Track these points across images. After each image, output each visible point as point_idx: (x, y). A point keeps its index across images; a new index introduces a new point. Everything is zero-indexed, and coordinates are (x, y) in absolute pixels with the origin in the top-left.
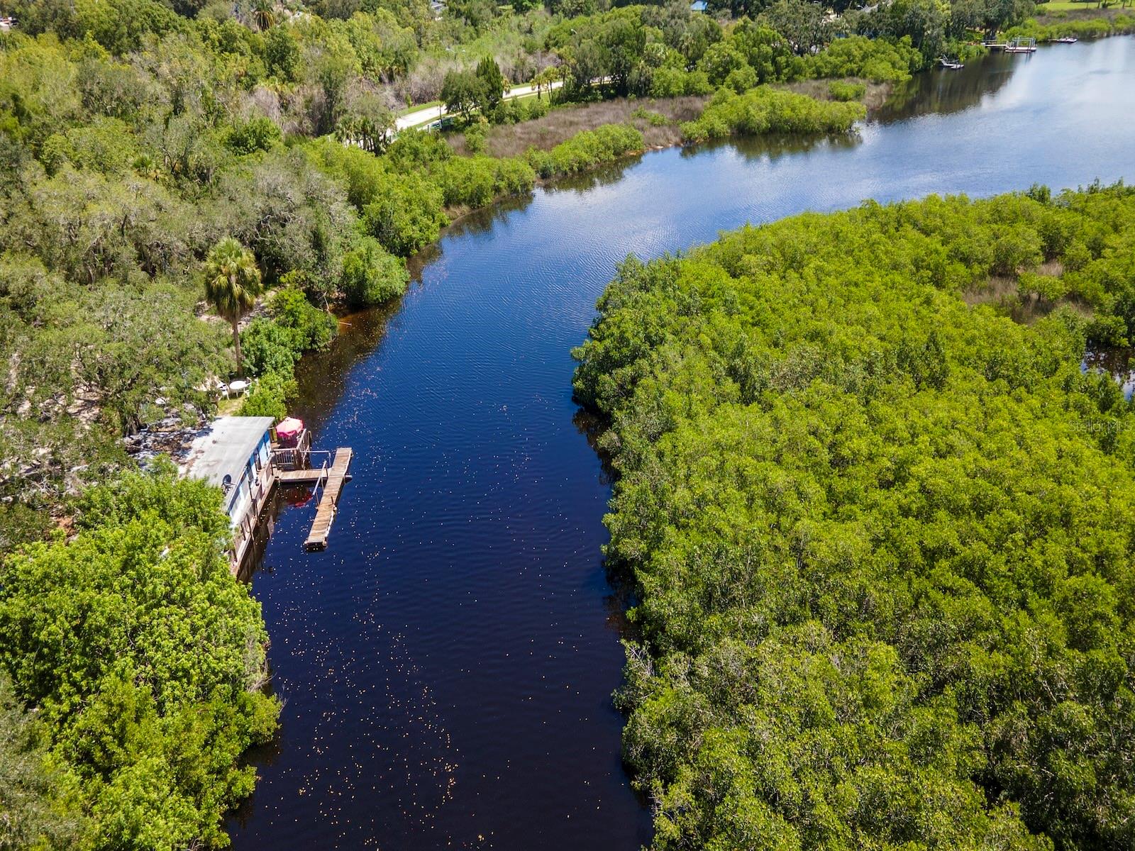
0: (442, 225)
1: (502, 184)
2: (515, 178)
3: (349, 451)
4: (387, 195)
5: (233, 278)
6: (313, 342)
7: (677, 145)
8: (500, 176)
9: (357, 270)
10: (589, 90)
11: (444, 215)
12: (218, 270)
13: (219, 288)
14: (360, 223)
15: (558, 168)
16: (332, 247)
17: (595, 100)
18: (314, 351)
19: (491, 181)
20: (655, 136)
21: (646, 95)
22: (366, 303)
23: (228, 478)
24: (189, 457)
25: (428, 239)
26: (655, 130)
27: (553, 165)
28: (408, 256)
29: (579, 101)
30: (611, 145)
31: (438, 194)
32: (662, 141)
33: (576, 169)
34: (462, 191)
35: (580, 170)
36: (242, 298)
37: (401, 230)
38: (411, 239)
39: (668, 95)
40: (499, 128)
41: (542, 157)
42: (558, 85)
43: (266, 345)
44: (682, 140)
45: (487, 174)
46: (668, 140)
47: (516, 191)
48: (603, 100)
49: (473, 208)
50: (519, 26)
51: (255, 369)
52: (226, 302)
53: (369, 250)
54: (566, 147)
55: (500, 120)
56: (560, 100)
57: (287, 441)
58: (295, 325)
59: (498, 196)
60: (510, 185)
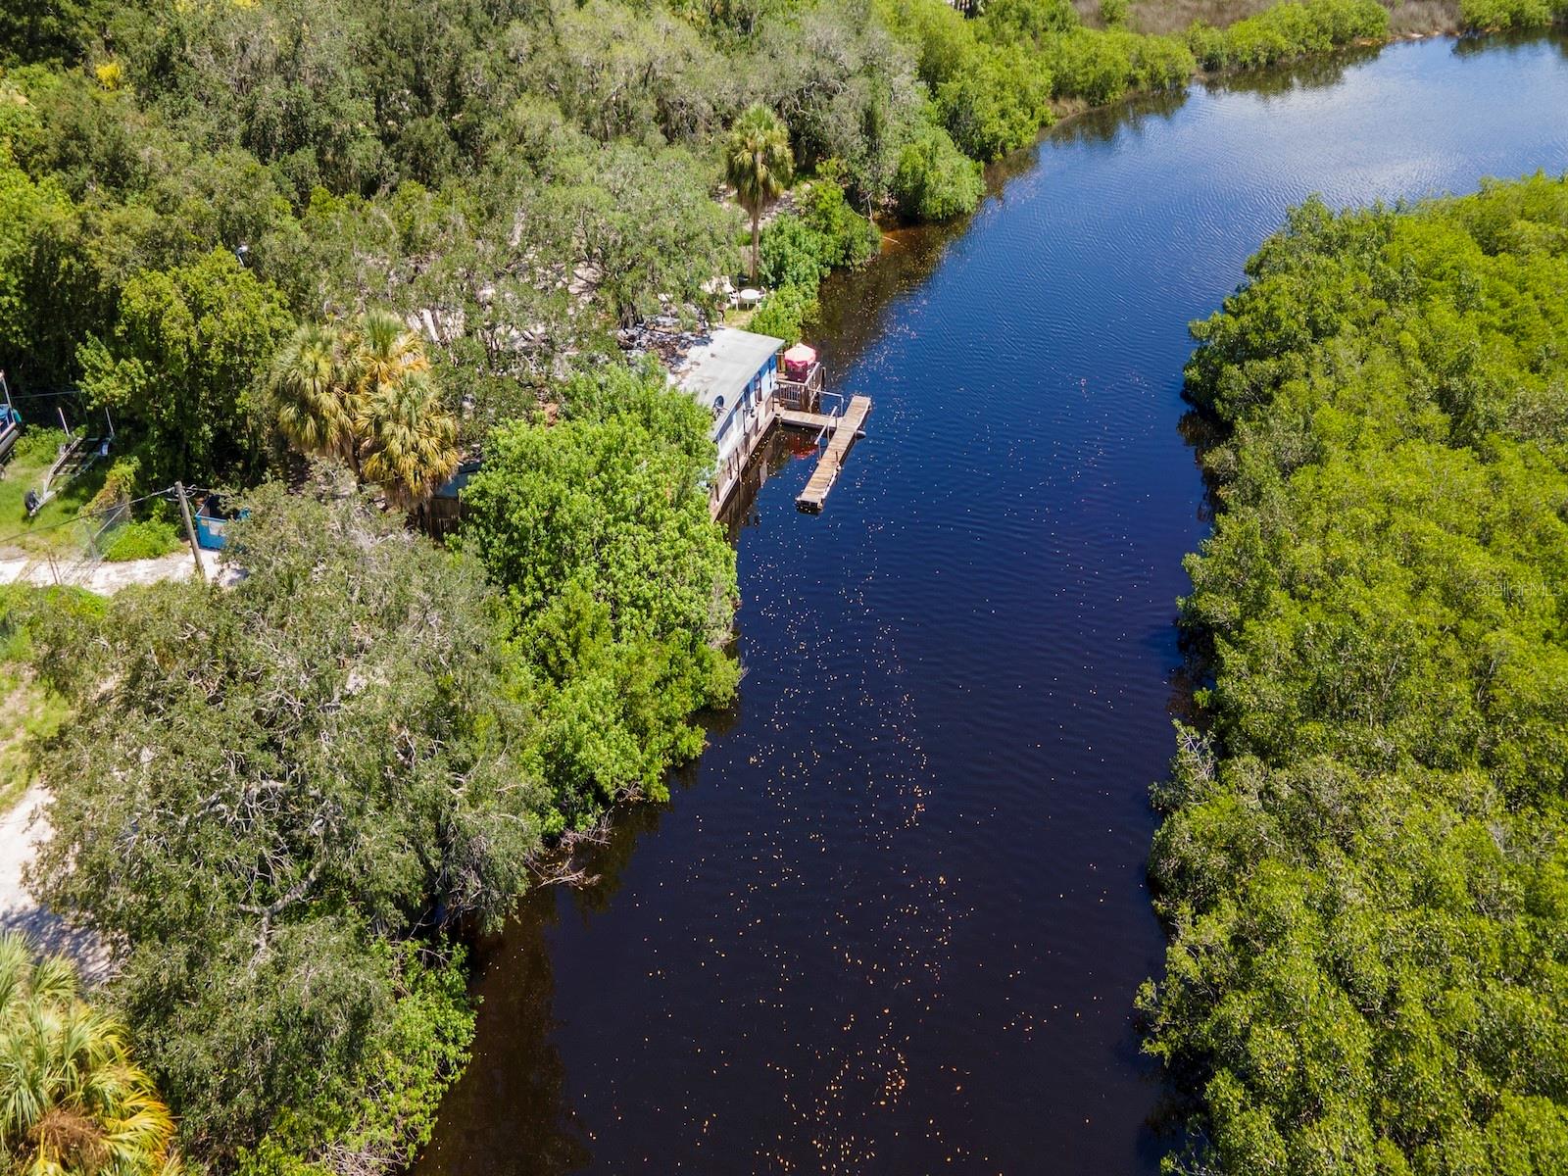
0: (1043, 125)
1: (1142, 74)
2: (1162, 66)
3: (866, 401)
4: (972, 72)
5: (759, 157)
6: (847, 257)
7: (1449, 34)
8: (1140, 62)
9: (914, 170)
11: (1048, 110)
12: (743, 143)
13: (742, 166)
14: (932, 107)
15: (1233, 57)
16: (887, 136)
18: (846, 269)
19: (1126, 68)
20: (1411, 16)
22: (922, 217)
23: (721, 400)
24: (684, 366)
25: (1019, 141)
27: (1226, 51)
28: (988, 161)
30: (1329, 26)
31: (1045, 79)
32: (1423, 25)
33: (1263, 60)
34: (1079, 78)
35: (1270, 62)
36: (766, 183)
37: (984, 123)
38: (995, 138)
41: (1212, 38)
43: (789, 250)
44: (1460, 27)
45: (1120, 57)
46: (1434, 24)
47: (1160, 86)
49: (1092, 104)
51: (772, 279)
52: (749, 185)
53: (936, 144)
54: (1253, 24)
57: (795, 373)
58: (827, 230)
59: (1131, 91)
60: (1153, 76)
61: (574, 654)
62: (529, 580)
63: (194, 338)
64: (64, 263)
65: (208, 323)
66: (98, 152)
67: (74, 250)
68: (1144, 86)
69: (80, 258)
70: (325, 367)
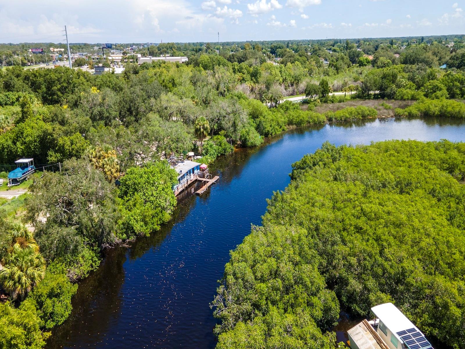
0: (283, 130)
1: (311, 121)
2: (316, 119)
3: (218, 177)
4: (264, 117)
5: (201, 127)
6: (225, 152)
7: (392, 117)
8: (311, 118)
9: (244, 135)
10: (369, 95)
11: (286, 127)
12: (198, 124)
13: (197, 128)
16: (238, 128)
17: (369, 99)
18: (224, 155)
19: (307, 119)
20: (385, 113)
21: (393, 98)
23: (181, 171)
24: (176, 166)
25: (276, 133)
26: (385, 111)
27: (334, 117)
29: (363, 98)
30: (360, 113)
31: (286, 120)
32: (386, 114)
33: (343, 120)
34: (295, 120)
35: (345, 120)
36: (203, 132)
37: (265, 128)
38: (268, 131)
39: (402, 99)
40: (325, 105)
41: (331, 114)
42: (354, 92)
43: (209, 148)
44: (395, 115)
45: (305, 116)
46: (389, 114)
47: (316, 124)
48: (373, 99)
49: (297, 126)
50: (357, 71)
51: (204, 154)
52: (199, 133)
54: (341, 111)
55: (326, 102)
56: (354, 98)
58: (220, 145)
59: (308, 124)
60: (314, 121)
63: (71, 149)
64: (48, 137)
65: (73, 146)
67: (51, 134)
68: (312, 123)
69: (52, 136)
70: (94, 153)
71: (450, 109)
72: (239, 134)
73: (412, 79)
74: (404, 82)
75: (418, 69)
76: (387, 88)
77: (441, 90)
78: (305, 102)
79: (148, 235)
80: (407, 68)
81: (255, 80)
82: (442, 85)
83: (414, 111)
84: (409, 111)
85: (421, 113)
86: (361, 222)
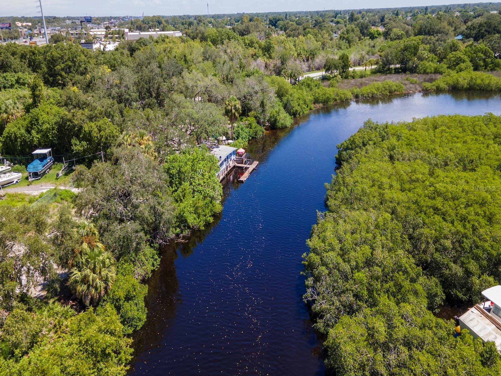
0: (311, 109)
1: (337, 98)
2: (343, 96)
3: (258, 162)
4: (291, 95)
5: (233, 108)
6: (256, 135)
7: (420, 92)
8: (337, 95)
9: (274, 115)
10: (389, 69)
11: (312, 106)
12: (229, 104)
13: (228, 110)
14: (281, 104)
15: (362, 95)
16: (267, 108)
17: (390, 73)
18: (255, 138)
19: (333, 96)
20: (411, 87)
21: (415, 72)
22: (276, 127)
23: (221, 157)
24: (212, 152)
25: (304, 112)
26: (411, 85)
27: (361, 93)
28: (295, 117)
29: (384, 73)
30: (387, 88)
31: (312, 98)
32: (413, 89)
33: (370, 96)
34: (321, 98)
35: (372, 97)
36: (234, 114)
37: (293, 107)
38: (297, 111)
39: (425, 72)
40: (346, 81)
41: (357, 90)
42: (374, 67)
43: (240, 131)
44: (423, 90)
45: (331, 93)
46: (416, 89)
47: (343, 101)
48: (395, 73)
49: (324, 105)
50: (369, 44)
51: (236, 138)
52: (230, 114)
53: (279, 110)
54: (367, 87)
55: (346, 78)
56: (374, 72)
57: (240, 155)
58: (251, 128)
59: (335, 102)
60: (341, 99)
61: (184, 198)
62: (174, 185)
63: (99, 136)
64: (68, 123)
65: (102, 133)
66: (74, 103)
67: (70, 121)
68: (338, 101)
69: (72, 122)
70: (129, 140)
71: (479, 81)
72: (268, 115)
73: (433, 51)
74: (426, 54)
75: (437, 41)
76: (408, 61)
77: (464, 62)
78: (324, 79)
79: (203, 228)
80: (426, 39)
81: (268, 55)
82: (466, 57)
83: (443, 85)
84: (437, 85)
85: (449, 86)
86: (438, 203)
